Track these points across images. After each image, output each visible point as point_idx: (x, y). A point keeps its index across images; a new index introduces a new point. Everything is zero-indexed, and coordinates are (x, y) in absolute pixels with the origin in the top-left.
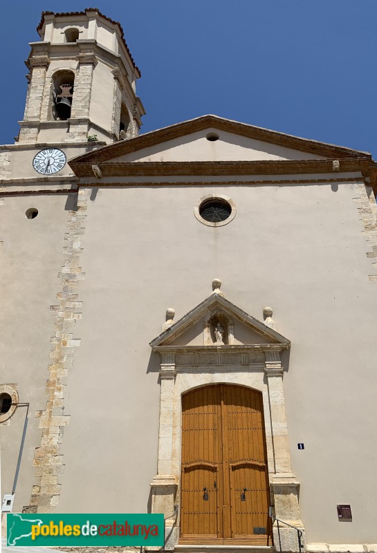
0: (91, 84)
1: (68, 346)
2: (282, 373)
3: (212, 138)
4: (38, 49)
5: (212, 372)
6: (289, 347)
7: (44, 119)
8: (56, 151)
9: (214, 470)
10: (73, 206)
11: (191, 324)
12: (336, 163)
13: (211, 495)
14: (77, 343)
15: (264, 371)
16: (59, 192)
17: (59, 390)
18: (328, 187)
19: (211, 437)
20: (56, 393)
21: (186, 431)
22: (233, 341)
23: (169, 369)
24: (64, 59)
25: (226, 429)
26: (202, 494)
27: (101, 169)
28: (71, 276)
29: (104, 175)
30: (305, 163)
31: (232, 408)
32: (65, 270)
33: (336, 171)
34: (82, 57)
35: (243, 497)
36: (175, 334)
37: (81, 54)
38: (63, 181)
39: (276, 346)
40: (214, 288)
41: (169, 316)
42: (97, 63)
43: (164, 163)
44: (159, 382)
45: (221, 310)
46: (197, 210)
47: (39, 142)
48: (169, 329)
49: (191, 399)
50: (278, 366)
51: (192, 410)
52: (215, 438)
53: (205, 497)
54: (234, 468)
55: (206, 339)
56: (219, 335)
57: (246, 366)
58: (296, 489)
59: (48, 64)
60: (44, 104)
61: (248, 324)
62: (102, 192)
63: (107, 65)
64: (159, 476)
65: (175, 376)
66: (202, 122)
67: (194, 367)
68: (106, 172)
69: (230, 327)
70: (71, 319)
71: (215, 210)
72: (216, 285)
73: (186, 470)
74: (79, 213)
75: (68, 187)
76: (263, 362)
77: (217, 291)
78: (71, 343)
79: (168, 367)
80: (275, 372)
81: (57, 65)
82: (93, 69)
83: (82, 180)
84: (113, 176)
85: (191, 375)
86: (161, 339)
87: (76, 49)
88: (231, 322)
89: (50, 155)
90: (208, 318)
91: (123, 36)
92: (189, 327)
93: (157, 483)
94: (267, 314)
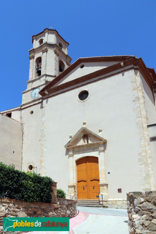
0: (46, 60)
1: (44, 151)
2: (104, 151)
3: (82, 67)
4: (31, 52)
5: (84, 153)
6: (107, 142)
7: (34, 79)
8: (37, 89)
9: (86, 181)
10: (42, 107)
11: (77, 139)
12: (122, 64)
13: (85, 188)
14: (46, 149)
15: (98, 151)
16: (38, 103)
17: (43, 163)
18: (121, 75)
19: (85, 172)
20: (42, 164)
21: (78, 171)
22: (90, 142)
23: (71, 154)
24: (39, 53)
25: (89, 170)
26: (83, 188)
27: (48, 92)
28: (43, 130)
29: (50, 93)
30: (111, 67)
31: (91, 163)
32: (42, 128)
33: (123, 67)
34: (43, 50)
35: (94, 188)
36: (72, 143)
37: (43, 49)
38: (39, 99)
39: (101, 142)
40: (84, 125)
41: (71, 137)
42: (48, 50)
43: (66, 83)
44: (69, 158)
45: (86, 132)
46: (77, 97)
47: (33, 87)
48: (69, 141)
49: (79, 162)
50: (102, 149)
51: (79, 165)
52: (86, 173)
53: (84, 189)
54: (91, 181)
55: (82, 143)
56: (86, 141)
57: (93, 150)
58: (107, 185)
59: (34, 56)
60: (33, 73)
61: (94, 136)
62: (50, 99)
63: (52, 49)
64: (70, 183)
65: (73, 155)
66: (78, 62)
67: (79, 152)
68: (50, 92)
69: (89, 138)
70: (44, 143)
71: (84, 95)
72: (84, 124)
73: (78, 182)
74: (44, 109)
75: (41, 101)
76: (98, 148)
77: (85, 126)
78: (45, 150)
79: (71, 153)
80: (101, 151)
81: (37, 56)
82: (47, 53)
83: (44, 97)
84: (52, 93)
85: (78, 155)
86: (68, 145)
87: (42, 47)
88: (89, 136)
89: (35, 91)
90: (82, 136)
91: (58, 33)
92: (76, 140)
93: (69, 185)
94: (100, 131)
